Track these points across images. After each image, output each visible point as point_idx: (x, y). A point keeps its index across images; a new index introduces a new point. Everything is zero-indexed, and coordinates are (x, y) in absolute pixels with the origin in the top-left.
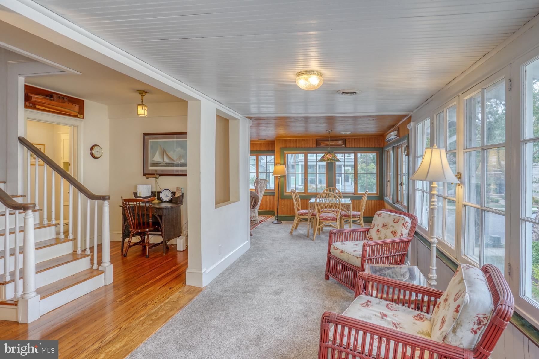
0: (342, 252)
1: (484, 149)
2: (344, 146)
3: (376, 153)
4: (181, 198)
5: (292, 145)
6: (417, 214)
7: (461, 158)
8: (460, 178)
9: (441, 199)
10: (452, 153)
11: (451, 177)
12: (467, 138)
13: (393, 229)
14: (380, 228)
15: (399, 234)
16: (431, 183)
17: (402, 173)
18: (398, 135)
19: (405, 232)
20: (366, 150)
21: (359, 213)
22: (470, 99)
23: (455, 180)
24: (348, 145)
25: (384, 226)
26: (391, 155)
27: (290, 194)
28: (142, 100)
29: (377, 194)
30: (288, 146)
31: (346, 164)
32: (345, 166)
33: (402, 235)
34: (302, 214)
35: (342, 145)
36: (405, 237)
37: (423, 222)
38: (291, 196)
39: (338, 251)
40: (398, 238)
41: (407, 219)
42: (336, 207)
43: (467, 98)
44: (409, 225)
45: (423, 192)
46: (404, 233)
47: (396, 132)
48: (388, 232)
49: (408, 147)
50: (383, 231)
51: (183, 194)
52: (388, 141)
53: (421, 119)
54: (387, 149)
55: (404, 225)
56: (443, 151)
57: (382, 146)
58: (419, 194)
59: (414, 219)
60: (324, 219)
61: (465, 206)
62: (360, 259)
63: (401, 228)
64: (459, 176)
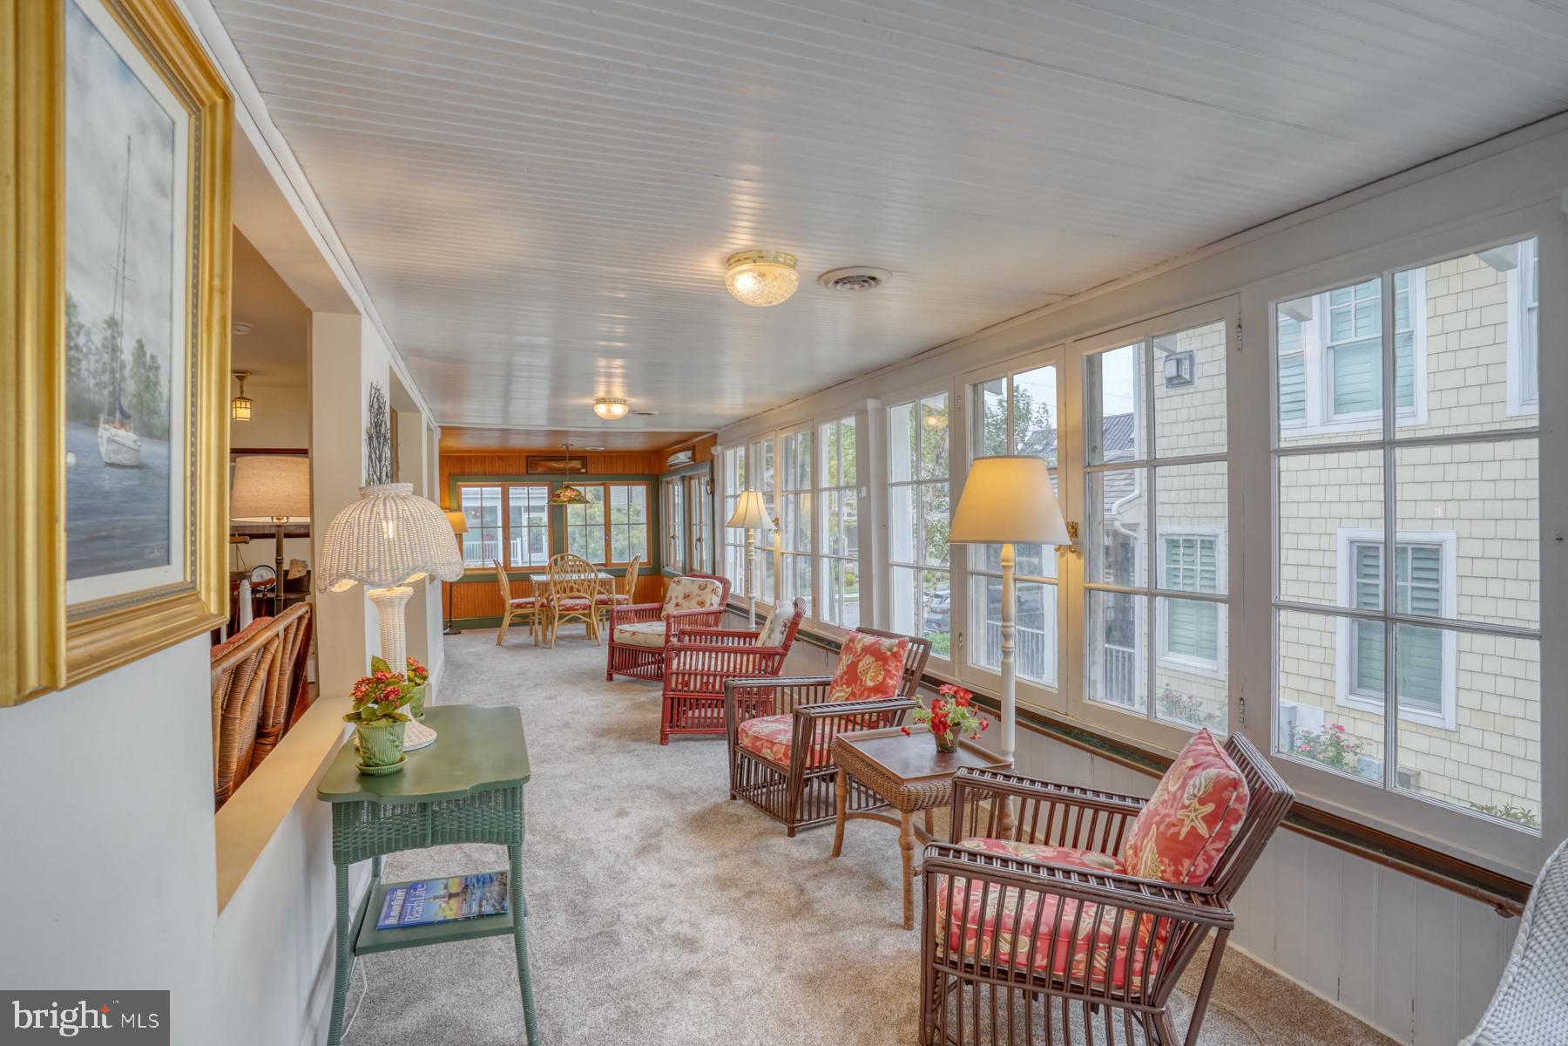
0: (634, 633)
1: (797, 493)
2: (583, 470)
3: (646, 484)
4: (306, 579)
5: (477, 468)
6: (729, 576)
7: (779, 501)
8: (777, 524)
9: (759, 551)
10: (770, 498)
11: (768, 522)
12: (784, 481)
13: (700, 599)
14: (680, 601)
15: (708, 603)
16: (747, 531)
17: (701, 522)
18: (693, 458)
19: (716, 600)
20: (628, 478)
21: (627, 597)
22: (787, 438)
23: (773, 527)
24: (592, 469)
25: (686, 597)
26: (678, 489)
27: (495, 572)
28: (241, 388)
29: (649, 563)
30: (466, 470)
31: (532, 503)
32: (529, 509)
33: (712, 604)
34: (519, 606)
35: (579, 469)
36: (716, 607)
37: (737, 589)
38: (495, 575)
39: (628, 634)
40: (706, 609)
41: (718, 583)
42: (572, 590)
43: (783, 436)
44: (720, 591)
45: (736, 546)
46: (714, 602)
47: (689, 453)
48: (693, 603)
49: (712, 481)
50: (685, 603)
51: (309, 572)
52: (671, 466)
53: (731, 444)
54: (668, 479)
55: (714, 591)
56: (760, 494)
57: (657, 472)
58: (730, 551)
59: (726, 583)
60: (569, 609)
61: (783, 554)
62: (663, 637)
63: (710, 596)
64: (776, 521)
